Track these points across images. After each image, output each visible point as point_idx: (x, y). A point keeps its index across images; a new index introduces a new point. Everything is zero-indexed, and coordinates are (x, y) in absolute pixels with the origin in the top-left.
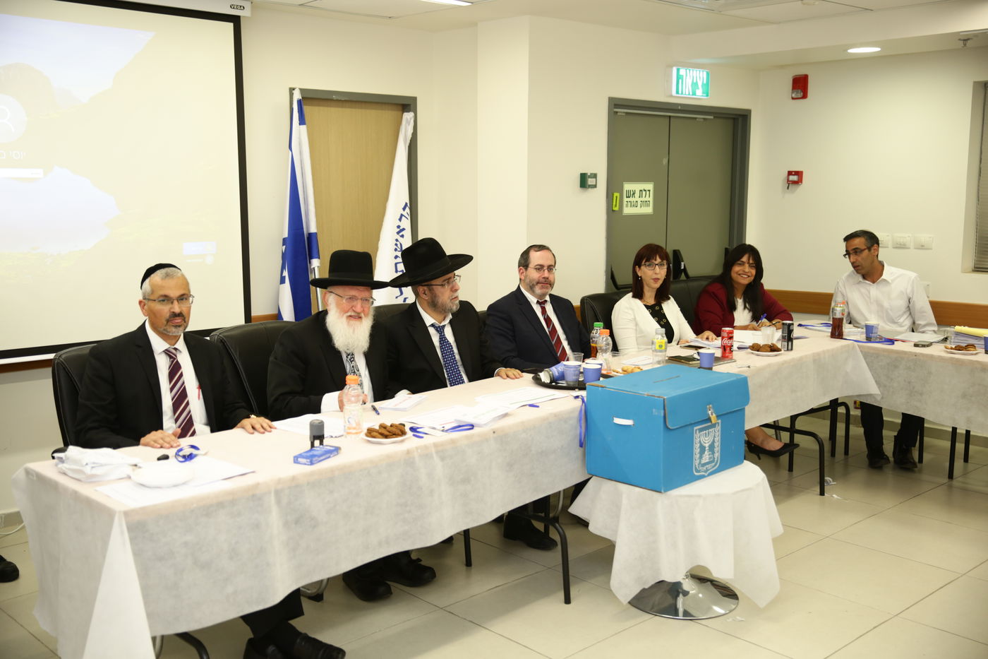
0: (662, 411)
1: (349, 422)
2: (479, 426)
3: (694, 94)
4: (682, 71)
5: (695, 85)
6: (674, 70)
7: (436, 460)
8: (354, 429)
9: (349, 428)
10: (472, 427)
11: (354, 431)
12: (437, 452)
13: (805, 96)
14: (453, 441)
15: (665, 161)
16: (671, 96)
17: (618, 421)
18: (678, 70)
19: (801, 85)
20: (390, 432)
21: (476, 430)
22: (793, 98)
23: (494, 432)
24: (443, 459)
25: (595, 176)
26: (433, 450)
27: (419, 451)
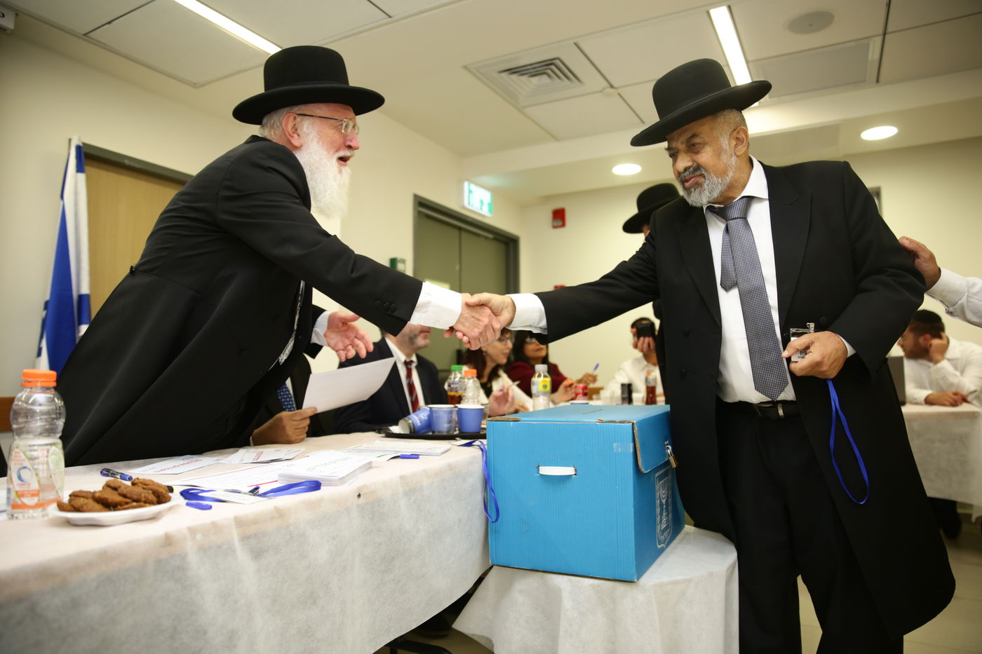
0: (631, 445)
1: (20, 478)
2: (331, 483)
3: (481, 209)
4: (473, 187)
5: (482, 202)
6: (466, 184)
7: (242, 556)
8: (35, 494)
9: (20, 495)
10: (315, 486)
11: (34, 501)
12: (245, 538)
13: (563, 225)
14: (280, 513)
15: (457, 267)
16: (464, 208)
17: (546, 470)
18: (469, 185)
19: (559, 216)
20: (124, 496)
21: (324, 491)
22: (555, 227)
23: (359, 496)
24: (257, 554)
25: (403, 261)
26: (235, 535)
27: (199, 537)
